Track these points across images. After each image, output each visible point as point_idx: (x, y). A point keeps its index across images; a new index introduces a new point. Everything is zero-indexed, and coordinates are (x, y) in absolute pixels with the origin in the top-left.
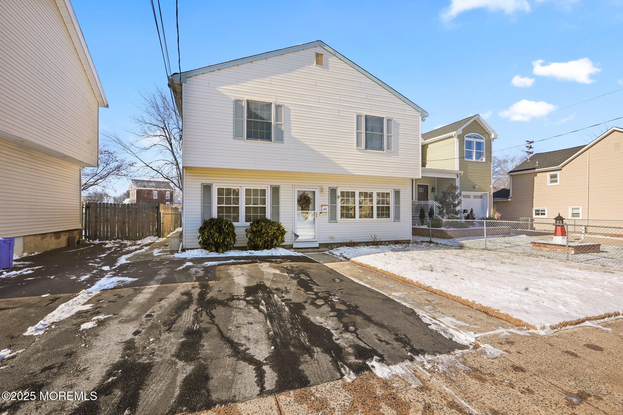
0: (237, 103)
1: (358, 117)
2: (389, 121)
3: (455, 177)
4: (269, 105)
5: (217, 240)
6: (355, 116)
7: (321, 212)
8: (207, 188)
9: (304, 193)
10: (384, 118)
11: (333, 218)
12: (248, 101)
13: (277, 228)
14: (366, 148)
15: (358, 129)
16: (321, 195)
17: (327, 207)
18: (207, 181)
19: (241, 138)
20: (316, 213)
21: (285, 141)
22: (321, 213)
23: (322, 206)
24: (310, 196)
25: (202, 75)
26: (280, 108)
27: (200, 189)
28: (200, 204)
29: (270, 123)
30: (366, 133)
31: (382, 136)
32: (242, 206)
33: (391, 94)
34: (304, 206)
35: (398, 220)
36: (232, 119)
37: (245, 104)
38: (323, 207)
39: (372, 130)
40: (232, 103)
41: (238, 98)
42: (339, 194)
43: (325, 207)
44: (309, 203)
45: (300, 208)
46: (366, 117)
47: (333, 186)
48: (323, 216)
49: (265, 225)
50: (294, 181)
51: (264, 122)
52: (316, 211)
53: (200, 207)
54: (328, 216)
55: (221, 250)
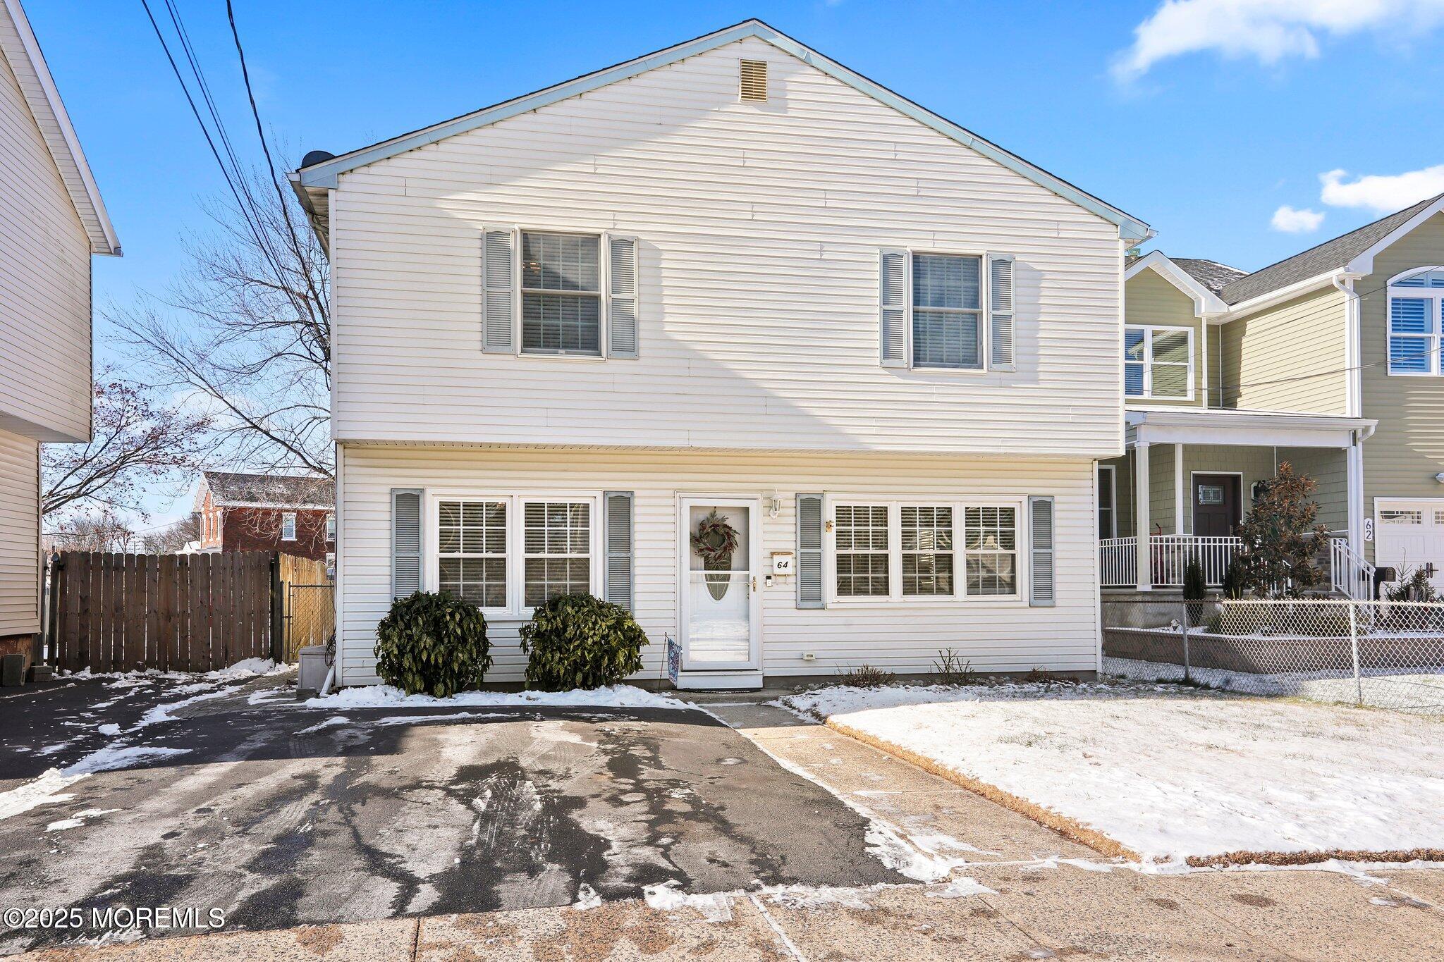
0: (493, 240)
1: (889, 260)
2: (1000, 265)
3: (1342, 441)
4: (592, 241)
5: (429, 656)
6: (878, 259)
7: (769, 573)
8: (408, 503)
9: (713, 515)
10: (981, 257)
11: (810, 594)
12: (525, 235)
13: (613, 622)
14: (918, 360)
15: (886, 300)
16: (767, 519)
17: (789, 559)
18: (408, 482)
19: (506, 349)
20: (751, 579)
21: (642, 352)
22: (769, 578)
23: (773, 554)
24: (734, 522)
25: (385, 163)
26: (625, 249)
27: (387, 507)
28: (387, 552)
29: (597, 298)
30: (915, 312)
31: (976, 318)
32: (516, 555)
33: (1006, 172)
34: (713, 554)
35: (1047, 602)
36: (478, 290)
37: (516, 245)
38: (777, 559)
39: (939, 302)
40: (478, 244)
41: (492, 227)
42: (829, 514)
43: (783, 559)
44: (731, 544)
45: (701, 561)
46: (917, 258)
47: (810, 487)
48: (776, 588)
49: (577, 612)
50: (679, 476)
51: (575, 297)
52: (752, 572)
53: (387, 562)
54: (793, 588)
55: (441, 687)
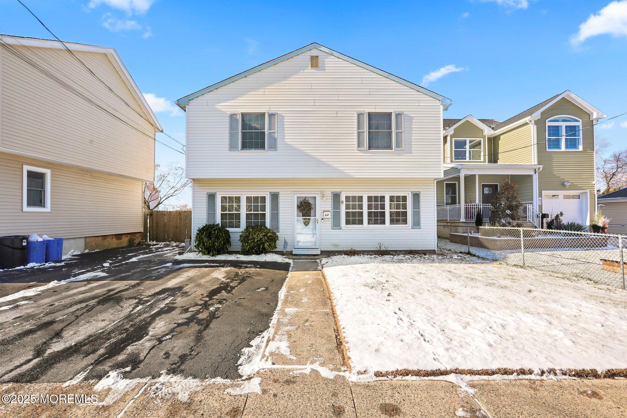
0: (232, 117)
1: (360, 115)
2: (398, 115)
4: (263, 114)
5: (207, 244)
6: (356, 115)
7: (323, 218)
8: (212, 197)
9: (305, 199)
10: (392, 113)
11: (336, 224)
12: (243, 114)
13: (264, 234)
14: (370, 148)
15: (359, 128)
16: (322, 200)
17: (329, 213)
18: (212, 191)
19: (236, 149)
20: (317, 219)
21: (278, 149)
22: (323, 219)
23: (324, 211)
24: (311, 201)
25: (202, 96)
26: (273, 117)
27: (206, 198)
28: (206, 212)
29: (264, 133)
30: (369, 132)
31: (390, 133)
32: (243, 212)
33: (400, 85)
34: (304, 212)
35: (418, 227)
36: (228, 132)
37: (239, 118)
38: (325, 213)
39: (377, 128)
40: (228, 118)
41: (232, 113)
42: (343, 198)
43: (327, 213)
44: (310, 209)
45: (301, 214)
46: (370, 114)
47: (336, 190)
48: (325, 222)
49: (253, 231)
50: (293, 187)
51: (258, 132)
52: (317, 217)
53: (206, 214)
54: (330, 222)
55: (211, 253)
